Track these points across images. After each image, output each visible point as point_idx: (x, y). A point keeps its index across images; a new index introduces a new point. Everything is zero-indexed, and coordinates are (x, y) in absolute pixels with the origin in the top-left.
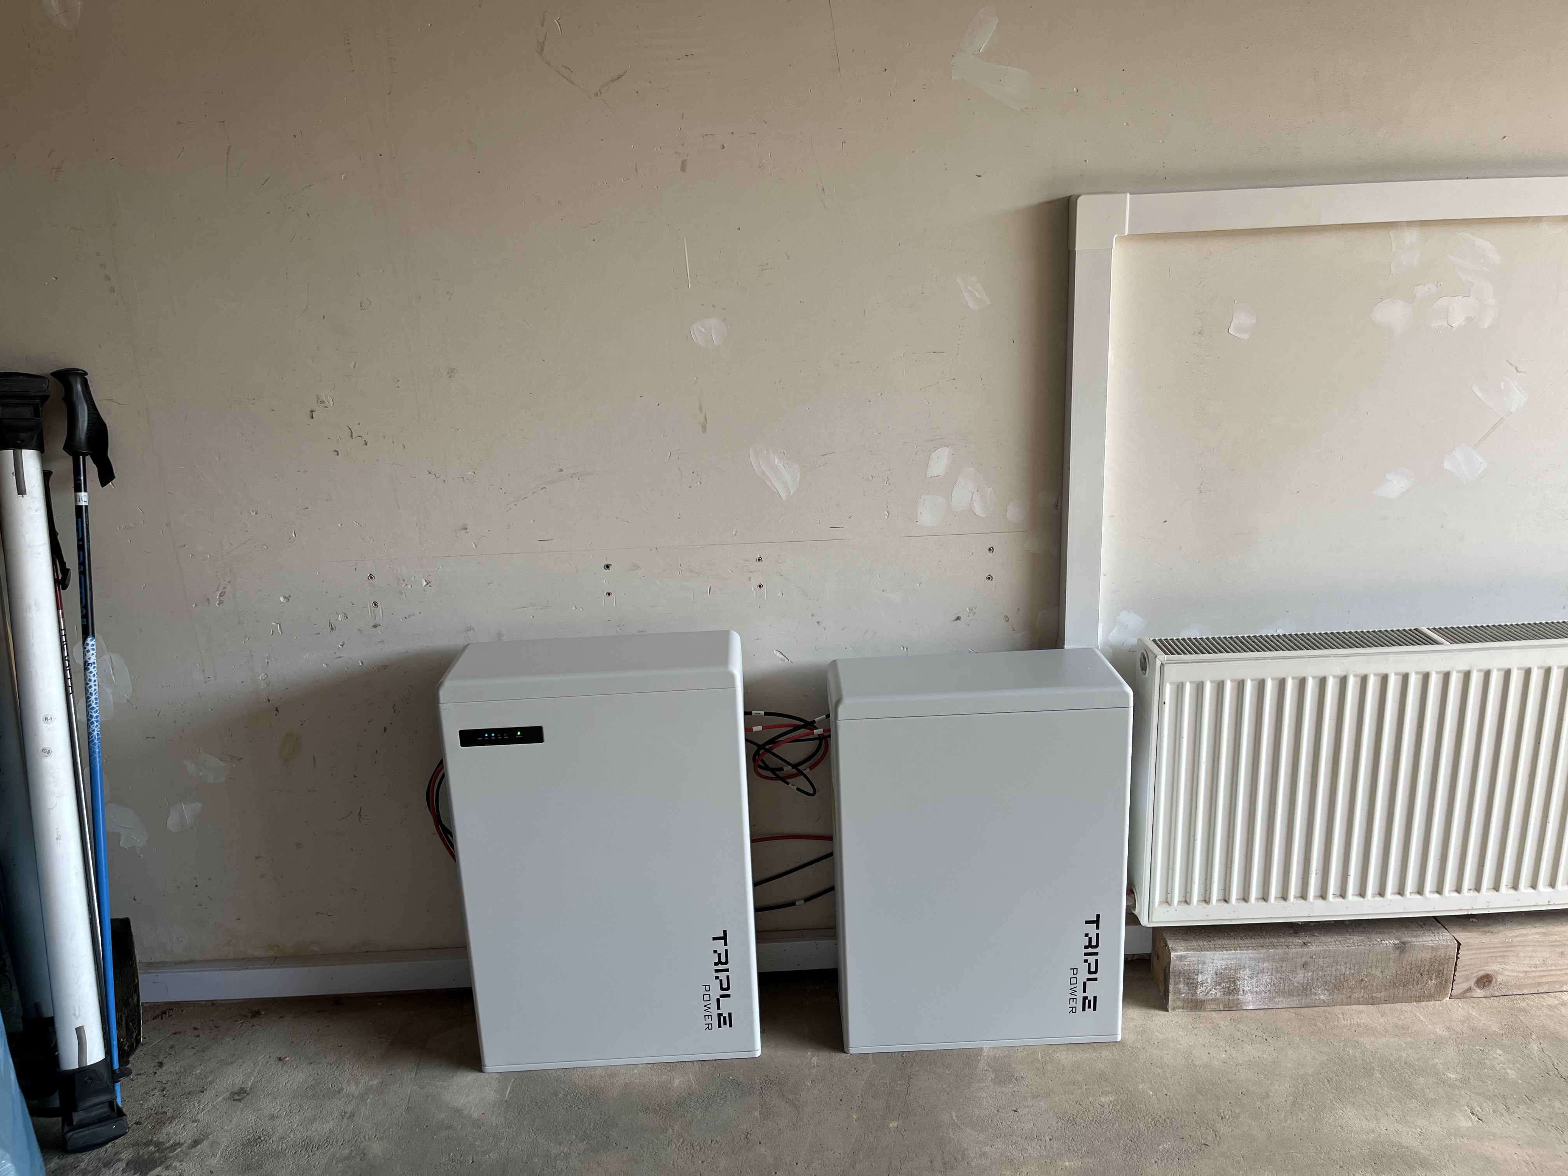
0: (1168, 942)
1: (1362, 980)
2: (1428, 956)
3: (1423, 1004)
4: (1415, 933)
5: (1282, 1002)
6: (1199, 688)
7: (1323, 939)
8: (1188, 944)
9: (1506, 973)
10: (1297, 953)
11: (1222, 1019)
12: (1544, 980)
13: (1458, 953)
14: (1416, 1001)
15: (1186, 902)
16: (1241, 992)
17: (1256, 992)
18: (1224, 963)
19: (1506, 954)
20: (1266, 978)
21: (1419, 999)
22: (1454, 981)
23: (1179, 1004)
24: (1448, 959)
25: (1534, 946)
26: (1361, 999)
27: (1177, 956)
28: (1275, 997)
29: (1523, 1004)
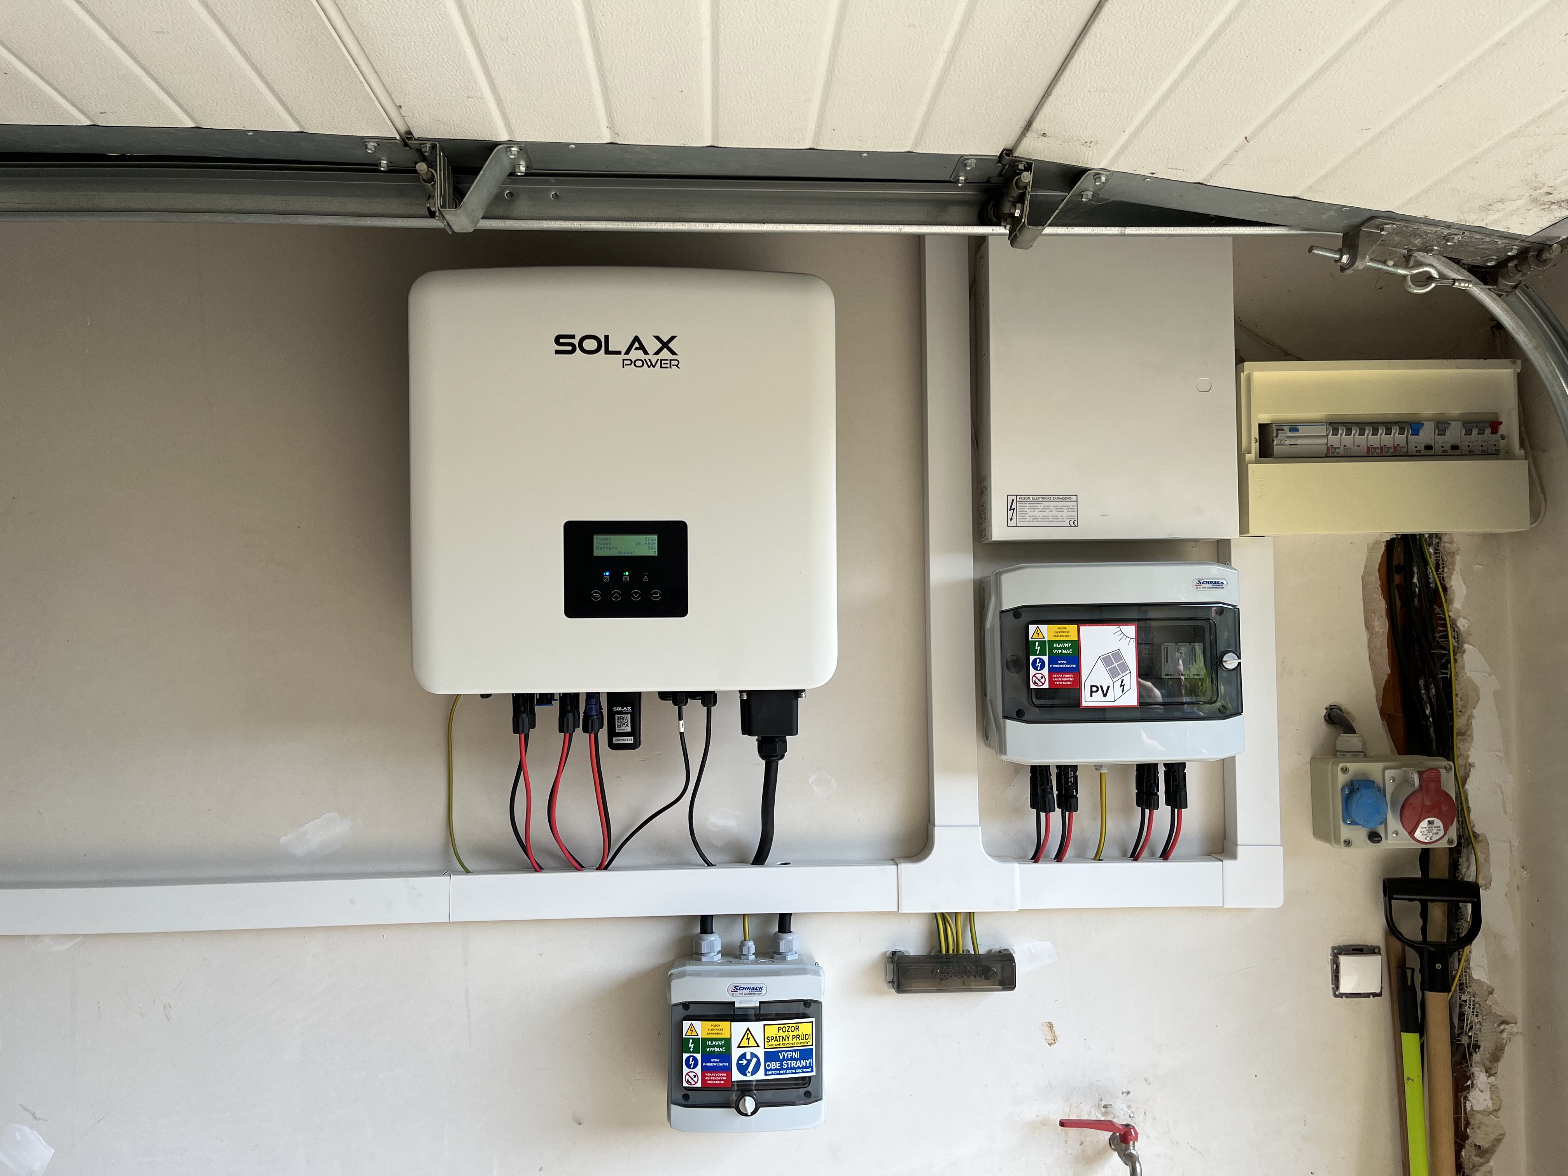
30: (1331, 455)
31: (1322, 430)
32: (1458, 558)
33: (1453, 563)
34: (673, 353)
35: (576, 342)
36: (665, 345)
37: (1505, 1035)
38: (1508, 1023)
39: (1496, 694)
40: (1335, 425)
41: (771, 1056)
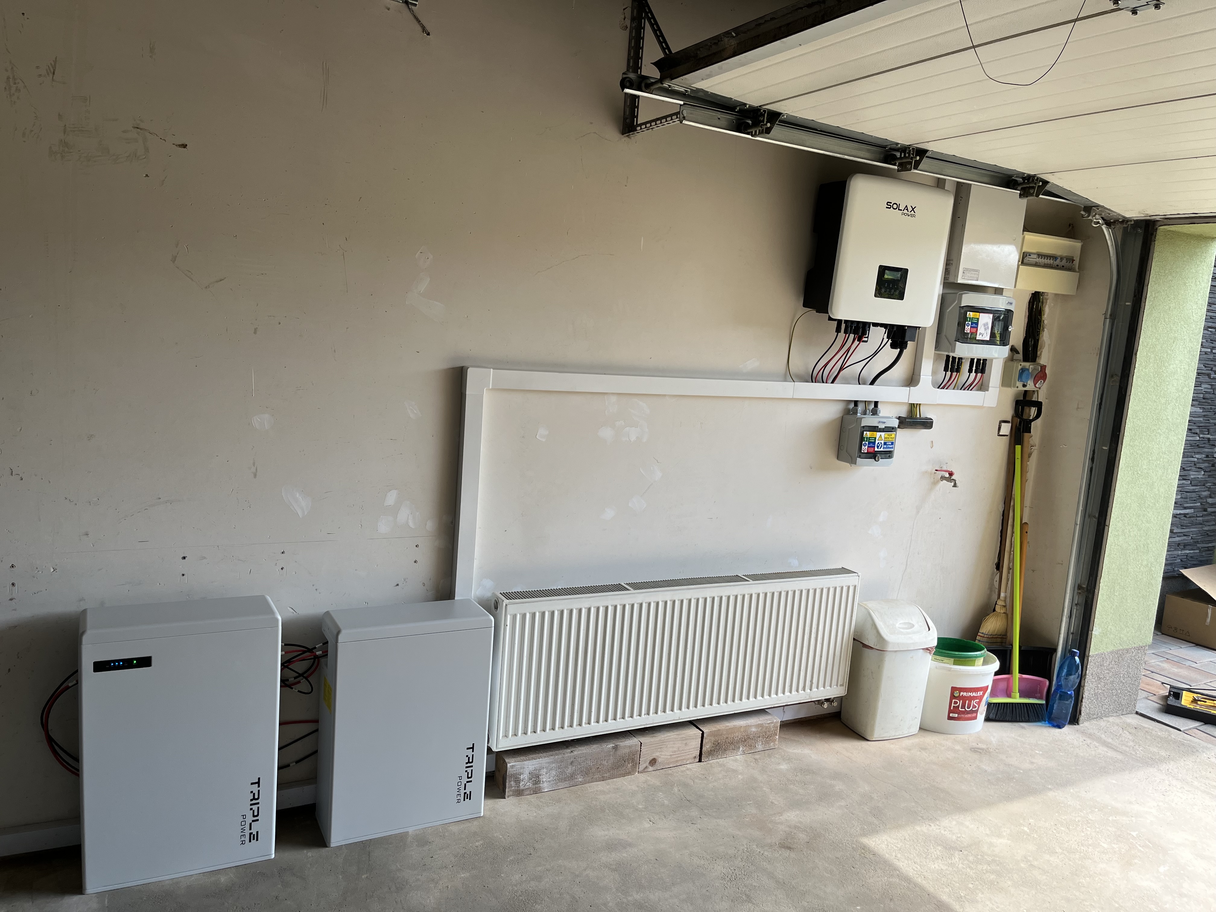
0: (506, 759)
1: (598, 768)
2: (628, 751)
3: (626, 777)
4: (621, 740)
5: (562, 785)
6: (524, 616)
7: (580, 748)
8: (515, 759)
9: (662, 757)
10: (568, 757)
11: (532, 798)
12: (679, 759)
13: (641, 748)
14: (623, 776)
15: (515, 735)
16: (542, 782)
17: (549, 781)
18: (534, 766)
19: (662, 746)
20: (554, 773)
21: (624, 775)
22: (639, 763)
23: (511, 793)
24: (637, 752)
25: (673, 741)
26: (598, 779)
27: (511, 766)
28: (557, 783)
29: (670, 772)
30: (1036, 265)
31: (1035, 256)
32: (1048, 301)
33: (1047, 302)
34: (915, 212)
35: (891, 205)
36: (913, 209)
37: (1032, 450)
38: (1033, 446)
39: (1049, 345)
40: (1040, 255)
41: (885, 444)
